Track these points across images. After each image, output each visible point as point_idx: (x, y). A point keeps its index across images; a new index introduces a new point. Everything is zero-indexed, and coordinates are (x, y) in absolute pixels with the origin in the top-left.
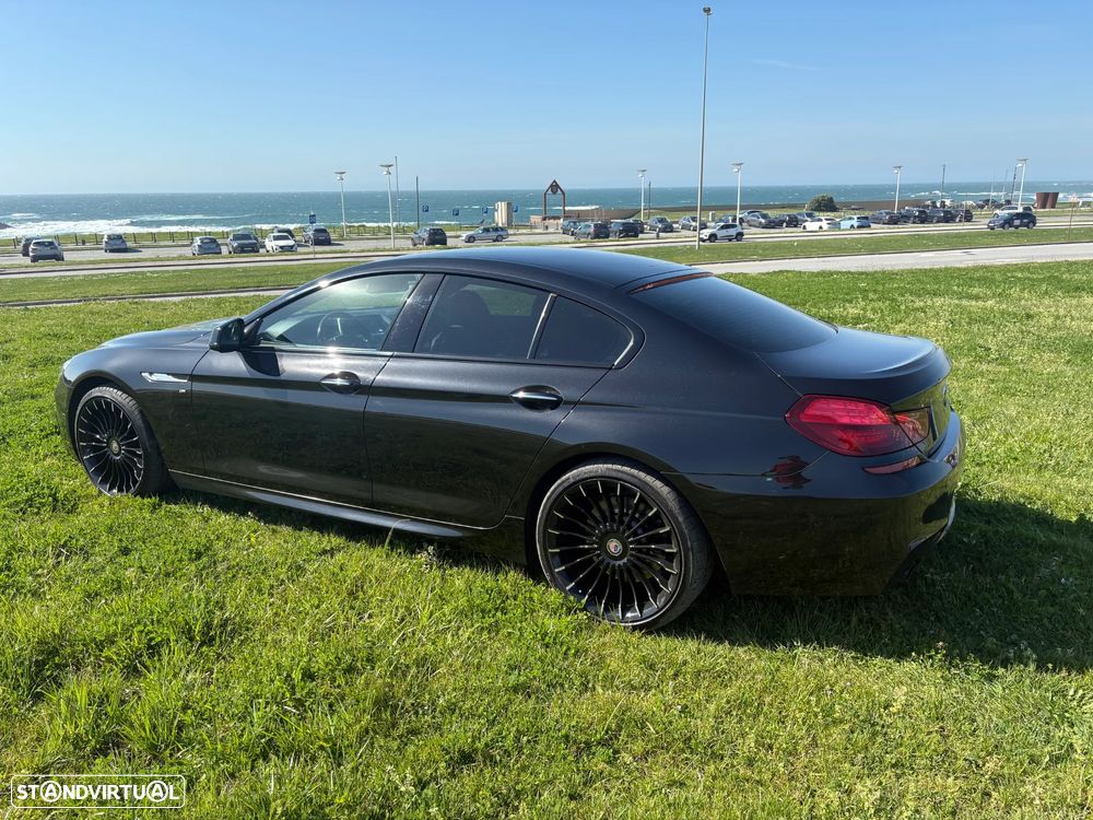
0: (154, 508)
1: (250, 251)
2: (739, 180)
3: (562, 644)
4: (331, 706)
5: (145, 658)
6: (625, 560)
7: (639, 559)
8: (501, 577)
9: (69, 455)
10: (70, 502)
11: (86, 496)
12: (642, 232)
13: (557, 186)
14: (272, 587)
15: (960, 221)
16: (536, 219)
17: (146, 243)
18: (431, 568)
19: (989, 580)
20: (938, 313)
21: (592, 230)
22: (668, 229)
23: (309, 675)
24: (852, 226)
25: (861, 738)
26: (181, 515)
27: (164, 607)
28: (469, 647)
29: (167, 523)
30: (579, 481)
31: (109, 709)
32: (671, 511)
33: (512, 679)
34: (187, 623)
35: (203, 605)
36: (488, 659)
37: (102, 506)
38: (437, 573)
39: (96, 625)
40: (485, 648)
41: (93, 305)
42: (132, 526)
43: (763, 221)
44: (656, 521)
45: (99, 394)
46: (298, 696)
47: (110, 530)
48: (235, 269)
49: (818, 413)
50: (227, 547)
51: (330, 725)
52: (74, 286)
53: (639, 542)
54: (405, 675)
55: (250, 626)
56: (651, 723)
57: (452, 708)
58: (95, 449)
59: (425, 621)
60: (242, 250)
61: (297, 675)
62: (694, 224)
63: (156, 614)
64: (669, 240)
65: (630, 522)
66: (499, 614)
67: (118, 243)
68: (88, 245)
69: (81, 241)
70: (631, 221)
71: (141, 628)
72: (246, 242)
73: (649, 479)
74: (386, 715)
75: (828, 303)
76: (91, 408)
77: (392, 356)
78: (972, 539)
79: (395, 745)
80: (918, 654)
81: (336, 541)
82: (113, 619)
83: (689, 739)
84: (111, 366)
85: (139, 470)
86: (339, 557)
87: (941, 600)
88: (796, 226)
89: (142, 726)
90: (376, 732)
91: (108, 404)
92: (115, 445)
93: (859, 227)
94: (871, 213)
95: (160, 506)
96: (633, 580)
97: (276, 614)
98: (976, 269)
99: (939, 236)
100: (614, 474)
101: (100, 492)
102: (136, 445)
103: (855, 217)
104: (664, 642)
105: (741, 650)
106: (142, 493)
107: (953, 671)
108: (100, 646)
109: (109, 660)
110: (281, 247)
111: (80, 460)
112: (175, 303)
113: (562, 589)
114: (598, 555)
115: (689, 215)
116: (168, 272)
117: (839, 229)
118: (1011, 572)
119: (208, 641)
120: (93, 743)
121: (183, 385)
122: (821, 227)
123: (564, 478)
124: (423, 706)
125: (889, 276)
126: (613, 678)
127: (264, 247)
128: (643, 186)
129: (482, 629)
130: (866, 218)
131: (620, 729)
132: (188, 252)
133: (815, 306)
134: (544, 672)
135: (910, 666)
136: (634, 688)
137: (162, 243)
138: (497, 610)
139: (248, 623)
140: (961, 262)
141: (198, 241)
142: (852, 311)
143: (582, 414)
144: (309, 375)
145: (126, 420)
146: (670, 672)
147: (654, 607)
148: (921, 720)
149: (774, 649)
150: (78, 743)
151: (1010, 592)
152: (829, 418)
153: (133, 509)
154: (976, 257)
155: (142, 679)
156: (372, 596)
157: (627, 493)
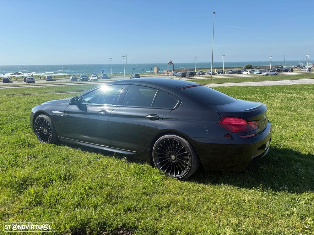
0: (54, 146)
1: (85, 80)
2: (224, 60)
3: (158, 182)
4: (95, 196)
5: (49, 183)
6: (176, 161)
7: (179, 160)
8: (143, 165)
9: (33, 133)
10: (32, 145)
11: (37, 144)
12: (196, 75)
13: (171, 62)
14: (83, 167)
15: (290, 72)
16: (165, 71)
17: (57, 78)
18: (125, 163)
19: (279, 169)
20: (278, 98)
21: (181, 74)
22: (203, 74)
23: (90, 188)
24: (257, 73)
25: (236, 208)
26: (61, 149)
27: (55, 171)
28: (133, 183)
29: (57, 151)
30: (163, 139)
31: (39, 195)
32: (187, 147)
33: (143, 191)
34: (60, 175)
35: (64, 170)
36: (138, 186)
37: (40, 146)
38: (127, 164)
39: (37, 175)
40: (137, 183)
41: (42, 95)
42: (48, 151)
43: (231, 72)
44: (184, 150)
45: (41, 116)
46: (87, 193)
47: (42, 152)
48: (81, 85)
49: (227, 121)
50: (72, 157)
51: (95, 200)
52: (38, 90)
53: (179, 156)
54: (115, 189)
55: (76, 176)
56: (179, 203)
57: (127, 197)
58: (39, 131)
59: (122, 176)
60: (83, 80)
61: (87, 188)
62: (210, 73)
63: (52, 172)
64: (203, 77)
65: (177, 150)
66: (142, 175)
67: (50, 79)
68: (42, 79)
69: (40, 78)
70: (192, 72)
71: (48, 176)
72: (84, 78)
73: (182, 139)
74: (109, 199)
75: (246, 94)
76: (39, 120)
77: (116, 106)
78: (276, 158)
79: (111, 206)
80: (255, 187)
81: (101, 155)
82: (41, 173)
83: (189, 207)
84: (44, 109)
85: (51, 137)
86: (101, 160)
87: (264, 174)
88: (240, 73)
89: (47, 199)
90: (106, 203)
91: (43, 119)
92: (45, 130)
93: (259, 73)
94: (263, 69)
95: (56, 146)
96: (178, 166)
97: (84, 174)
98: (293, 85)
99: (283, 76)
100: (173, 137)
101: (41, 142)
102: (50, 130)
103: (258, 71)
104: (185, 183)
105: (206, 185)
106: (51, 143)
107: (264, 192)
108: (38, 180)
109: (40, 183)
110: (94, 79)
111: (36, 134)
112: (64, 94)
113: (159, 168)
114: (169, 159)
115: (209, 70)
116: (63, 86)
117: (253, 74)
118: (285, 167)
119: (65, 179)
120: (34, 203)
121: (62, 114)
122: (248, 74)
123: (160, 138)
124: (119, 197)
125: (266, 87)
126: (171, 191)
127: (89, 79)
128: (196, 62)
129: (137, 179)
130: (261, 71)
131: (171, 204)
132: (68, 80)
133: (242, 95)
134: (152, 189)
135: (253, 191)
136: (176, 194)
137: (62, 78)
138: (141, 174)
139: (76, 175)
140: (289, 83)
141: (71, 78)
142: (253, 97)
143: (165, 121)
144: (95, 111)
145: (48, 123)
146: (186, 190)
147: (183, 173)
148: (253, 204)
149: (215, 185)
150: (31, 203)
151: (284, 172)
152: (229, 122)
153: (48, 147)
154: (294, 82)
155: (48, 189)
156: (109, 170)
157: (176, 142)
